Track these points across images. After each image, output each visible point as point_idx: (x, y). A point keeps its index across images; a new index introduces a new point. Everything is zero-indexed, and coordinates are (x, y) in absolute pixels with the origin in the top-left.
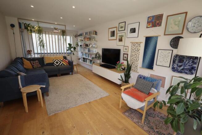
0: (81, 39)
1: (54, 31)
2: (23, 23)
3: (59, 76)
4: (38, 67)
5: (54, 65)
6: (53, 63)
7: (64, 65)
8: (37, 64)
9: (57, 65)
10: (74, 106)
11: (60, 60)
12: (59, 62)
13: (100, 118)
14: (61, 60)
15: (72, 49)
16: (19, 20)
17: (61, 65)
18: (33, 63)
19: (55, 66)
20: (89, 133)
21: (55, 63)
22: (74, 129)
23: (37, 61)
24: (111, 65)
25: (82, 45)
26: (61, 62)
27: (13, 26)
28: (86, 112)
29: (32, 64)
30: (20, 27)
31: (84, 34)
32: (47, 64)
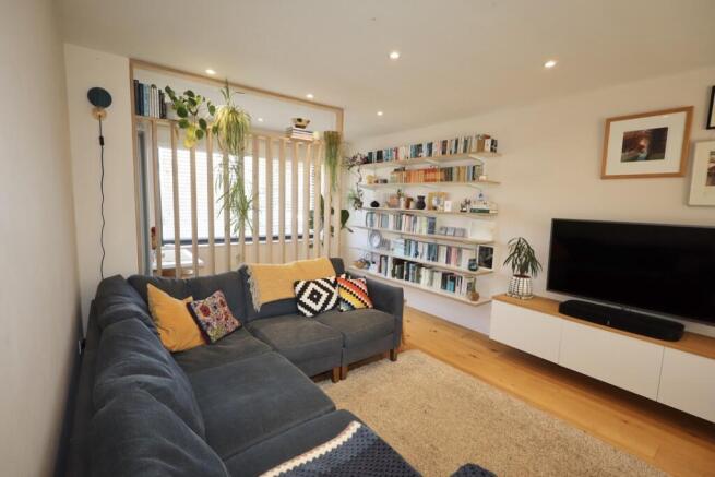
0: (372, 174)
1: (295, 135)
2: (153, 86)
3: (341, 377)
4: (229, 334)
5: (300, 308)
6: (297, 300)
7: (353, 308)
8: (221, 311)
9: (317, 307)
11: (326, 280)
12: (325, 295)
14: (328, 281)
16: (135, 70)
17: (336, 307)
18: (205, 311)
19: (309, 314)
21: (304, 298)
23: (218, 296)
24: (628, 310)
25: (380, 203)
26: (330, 294)
27: (99, 98)
29: (201, 316)
30: (139, 107)
31: (405, 152)
32: (265, 306)
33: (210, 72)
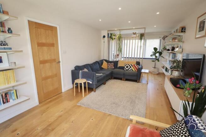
1: (132, 36)
3: (124, 80)
7: (133, 70)
8: (111, 65)
9: (127, 69)
10: (95, 109)
11: (131, 65)
12: (129, 67)
13: (94, 134)
15: (157, 55)
16: (108, 32)
17: (130, 70)
19: (125, 70)
20: (70, 135)
21: (125, 67)
22: (70, 123)
23: (112, 63)
26: (131, 67)
28: (94, 120)
29: (108, 65)
32: (119, 67)
33: (116, 29)
